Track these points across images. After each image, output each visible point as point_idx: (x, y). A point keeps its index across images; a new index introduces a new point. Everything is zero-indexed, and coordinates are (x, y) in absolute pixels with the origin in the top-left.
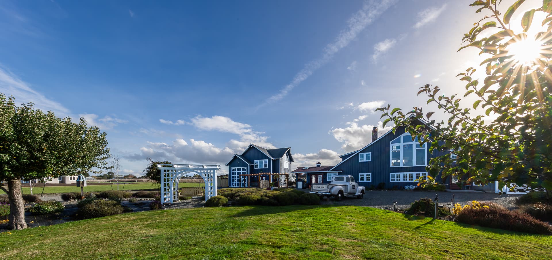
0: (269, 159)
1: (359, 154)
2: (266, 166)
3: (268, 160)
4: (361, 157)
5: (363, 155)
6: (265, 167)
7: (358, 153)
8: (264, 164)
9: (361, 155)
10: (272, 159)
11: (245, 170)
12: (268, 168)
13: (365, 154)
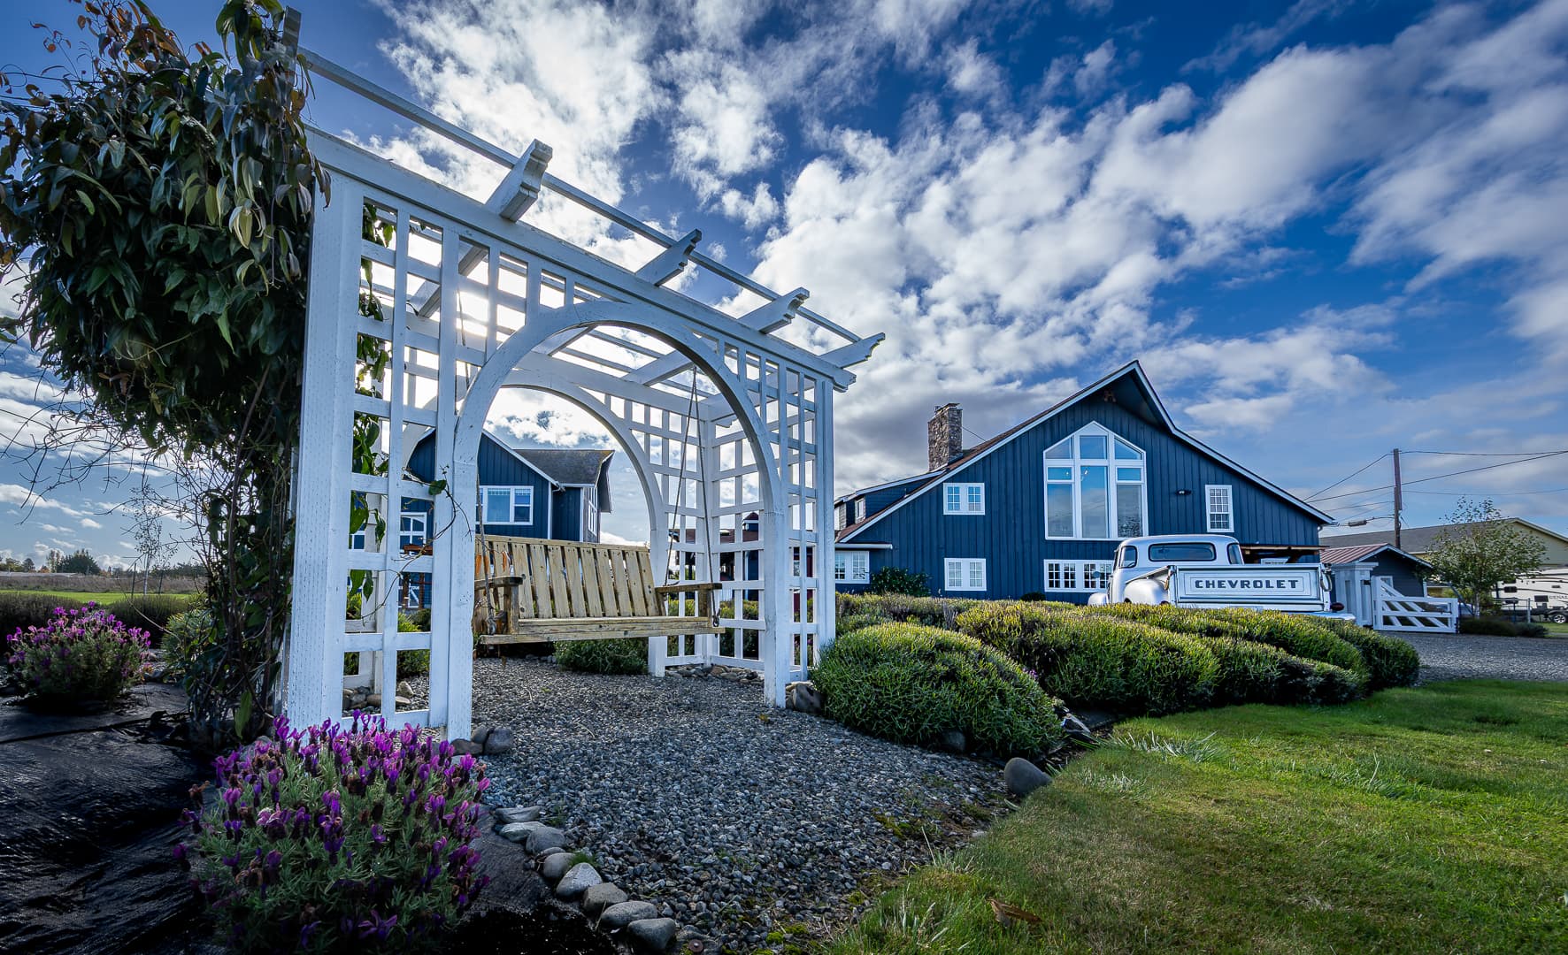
0: (540, 483)
1: (946, 486)
2: (521, 513)
3: (532, 488)
4: (950, 499)
5: (957, 490)
6: (516, 520)
7: (942, 484)
8: (512, 505)
9: (950, 490)
10: (554, 487)
11: (418, 526)
12: (531, 523)
13: (964, 487)
